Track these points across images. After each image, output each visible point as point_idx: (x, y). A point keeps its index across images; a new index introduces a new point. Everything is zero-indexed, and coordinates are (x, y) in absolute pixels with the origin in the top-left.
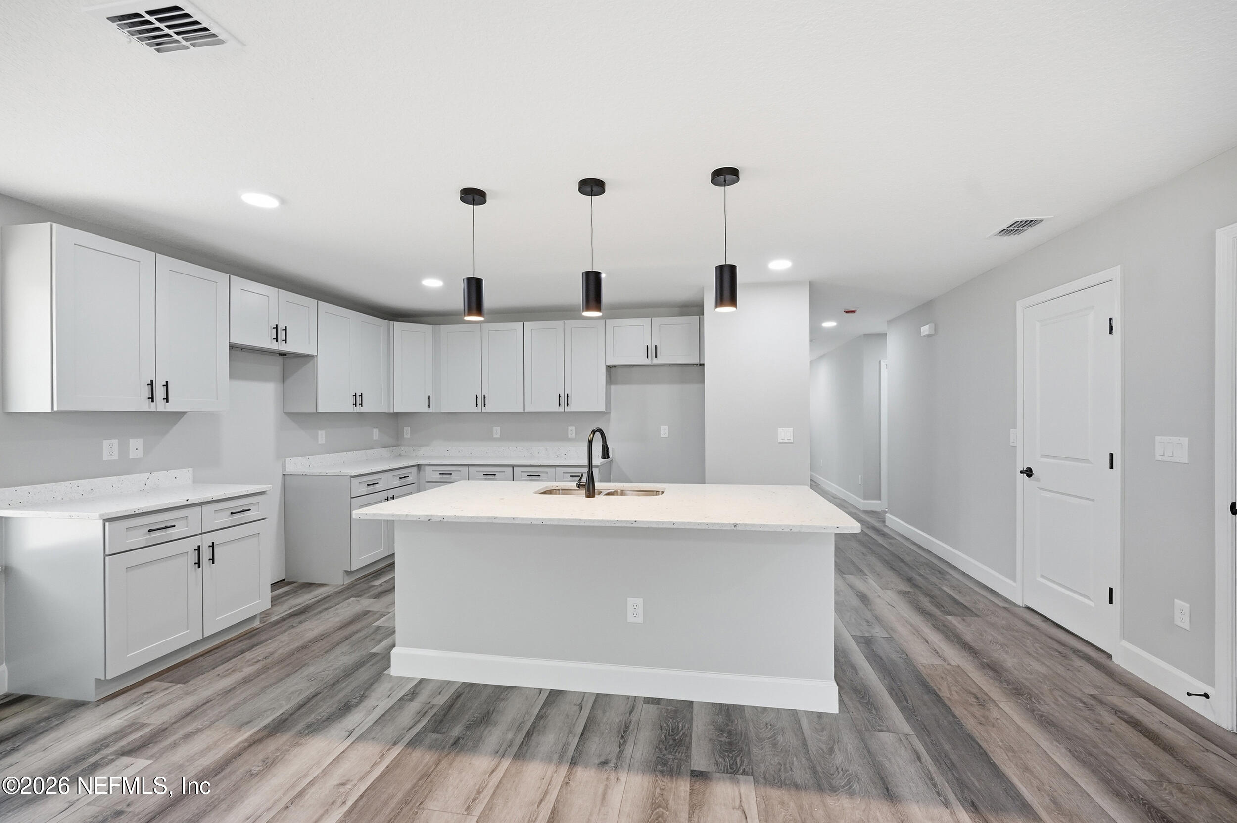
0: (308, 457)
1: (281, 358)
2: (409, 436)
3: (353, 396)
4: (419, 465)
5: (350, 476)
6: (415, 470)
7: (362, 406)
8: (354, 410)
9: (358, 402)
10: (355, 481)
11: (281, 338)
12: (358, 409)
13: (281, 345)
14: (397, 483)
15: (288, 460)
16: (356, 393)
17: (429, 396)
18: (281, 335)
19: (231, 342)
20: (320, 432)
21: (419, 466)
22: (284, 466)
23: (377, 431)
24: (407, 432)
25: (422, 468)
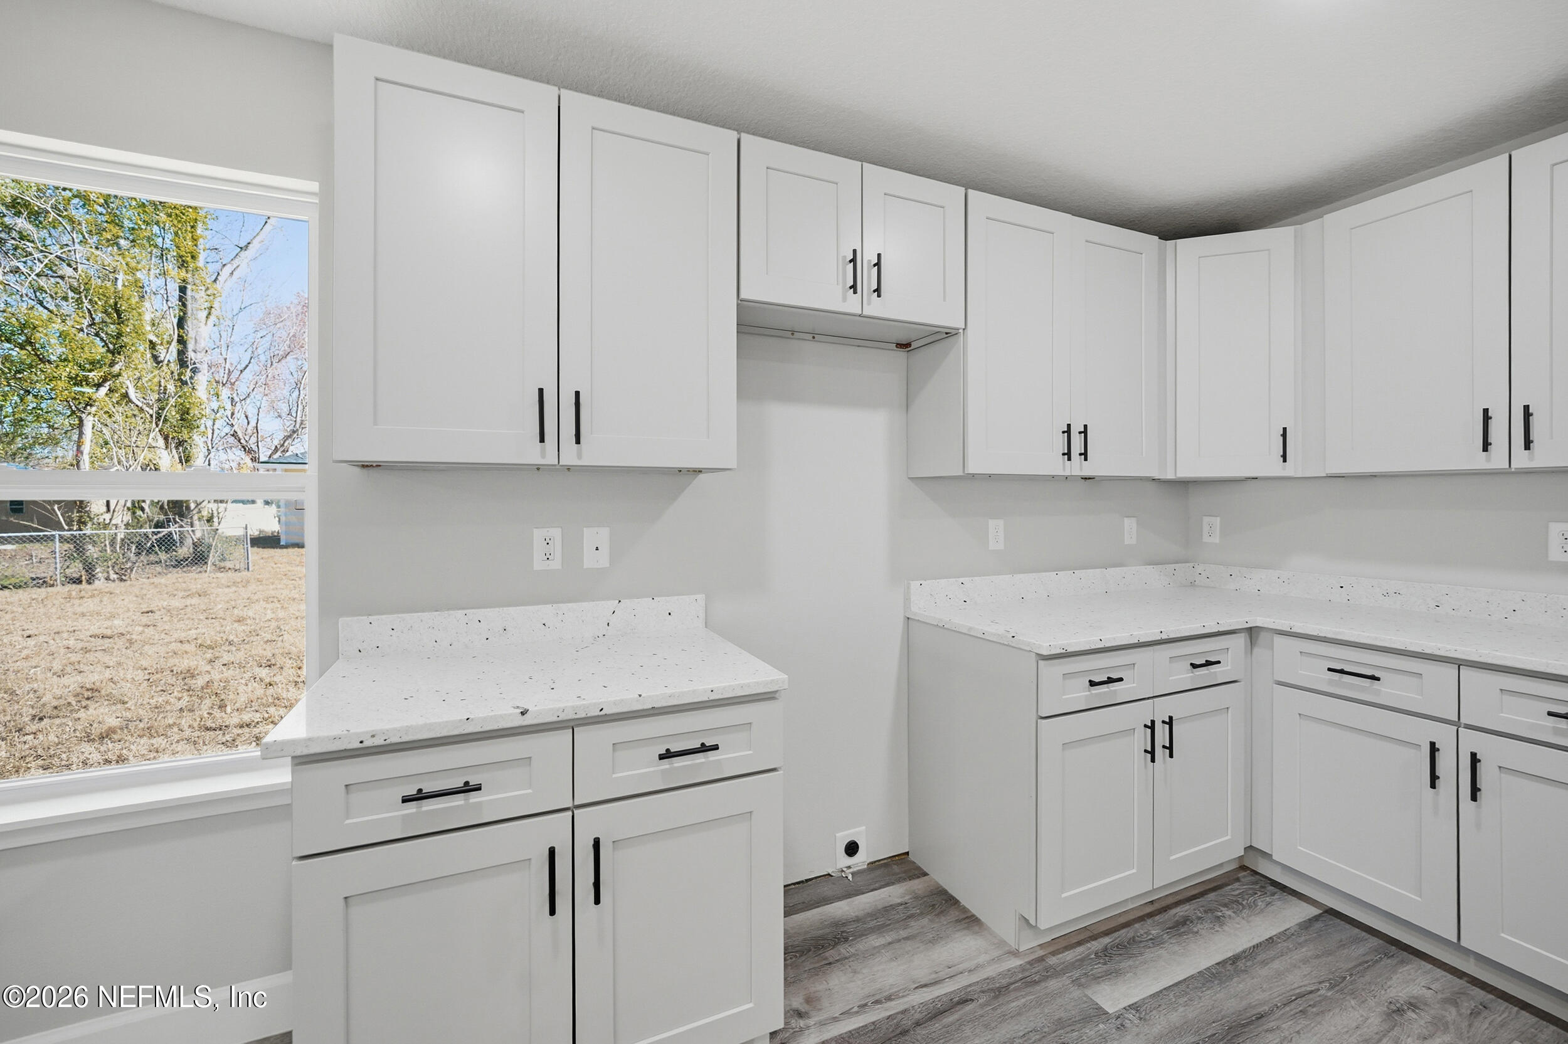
0: (962, 580)
1: (901, 354)
2: (1216, 539)
3: (1064, 432)
4: (1251, 628)
5: (1037, 654)
6: (1240, 640)
7: (1086, 459)
8: (1064, 470)
9: (1077, 446)
10: (1052, 672)
11: (869, 288)
12: (1077, 467)
13: (869, 303)
14: (1184, 677)
15: (915, 585)
16: (1069, 426)
17: (1285, 429)
18: (868, 279)
19: (742, 296)
20: (992, 523)
21: (1252, 633)
22: (907, 599)
23: (1134, 525)
24: (1212, 530)
25: (1263, 637)
